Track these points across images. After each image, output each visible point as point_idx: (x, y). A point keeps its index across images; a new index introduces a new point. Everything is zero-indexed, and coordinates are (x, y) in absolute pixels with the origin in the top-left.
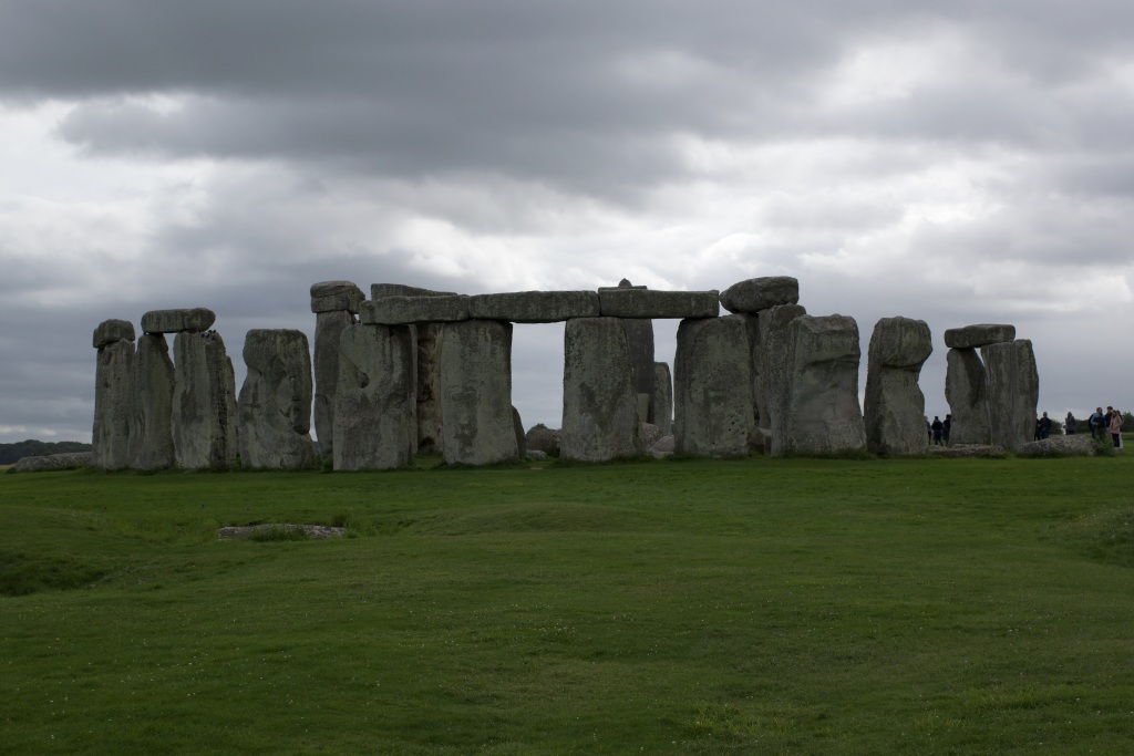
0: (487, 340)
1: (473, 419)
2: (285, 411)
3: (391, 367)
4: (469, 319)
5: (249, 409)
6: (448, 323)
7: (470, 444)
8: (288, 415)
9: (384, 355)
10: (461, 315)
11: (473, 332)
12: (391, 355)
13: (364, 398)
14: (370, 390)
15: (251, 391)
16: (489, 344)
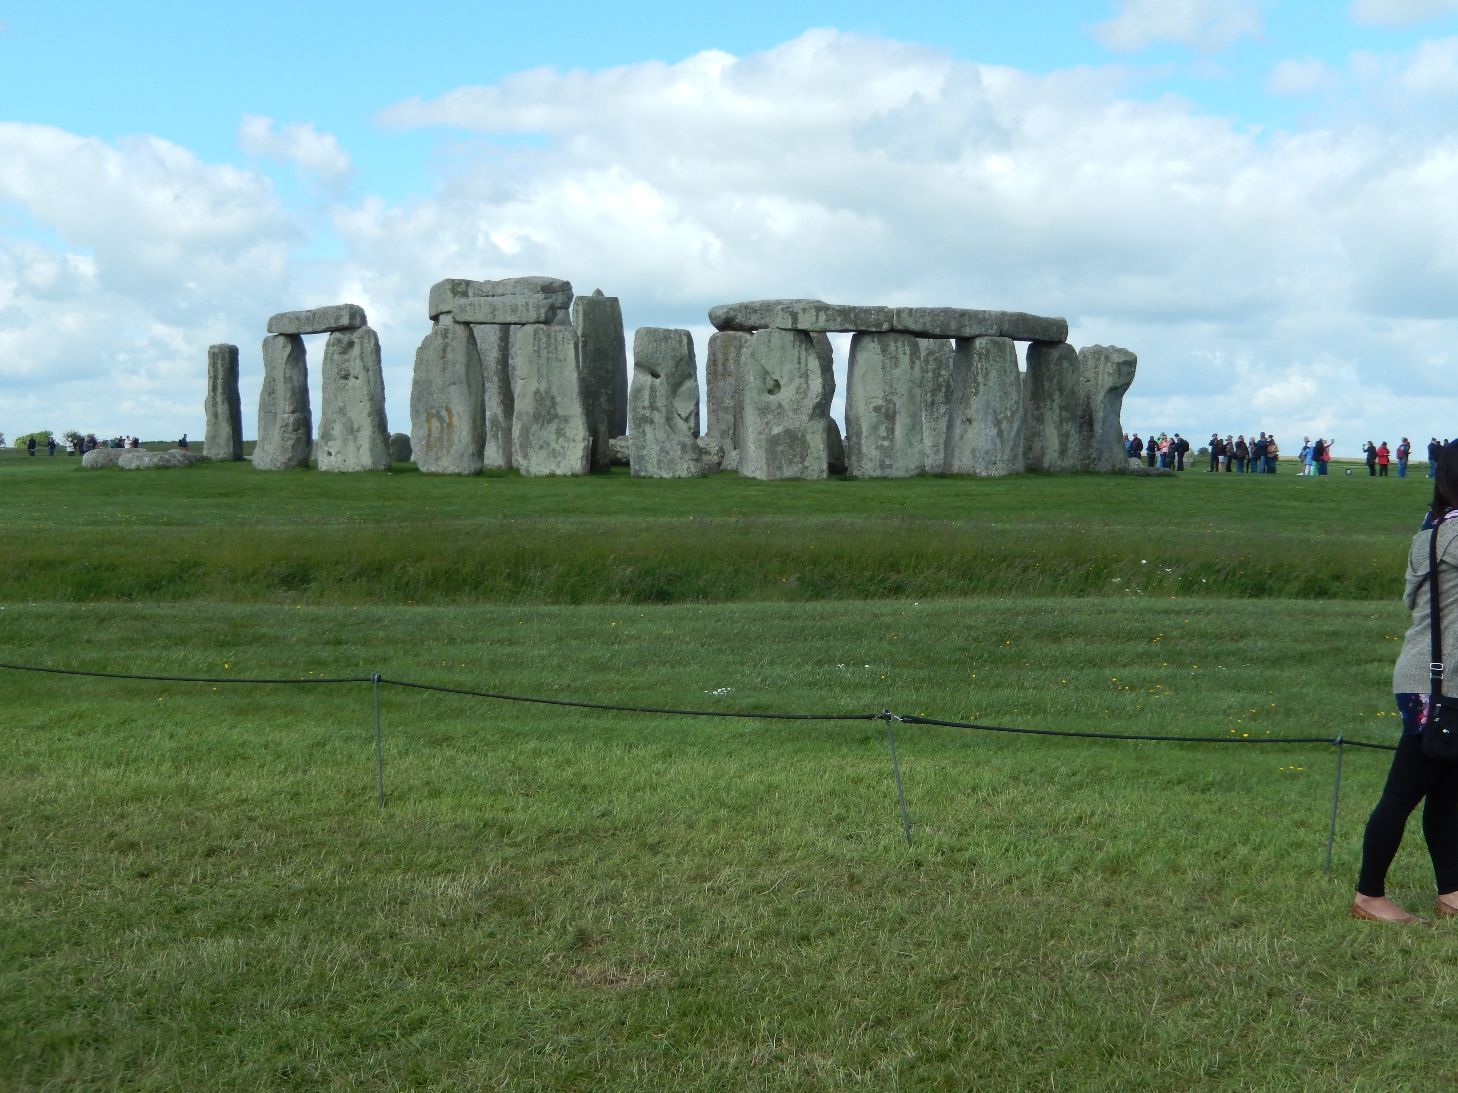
0: (905, 353)
1: (891, 431)
2: (684, 415)
3: (806, 376)
4: (892, 330)
5: (647, 413)
6: (872, 333)
7: (890, 456)
8: (687, 420)
9: (799, 363)
10: (886, 326)
11: (892, 344)
12: (806, 361)
13: (779, 405)
14: (785, 398)
15: (646, 393)
16: (907, 357)
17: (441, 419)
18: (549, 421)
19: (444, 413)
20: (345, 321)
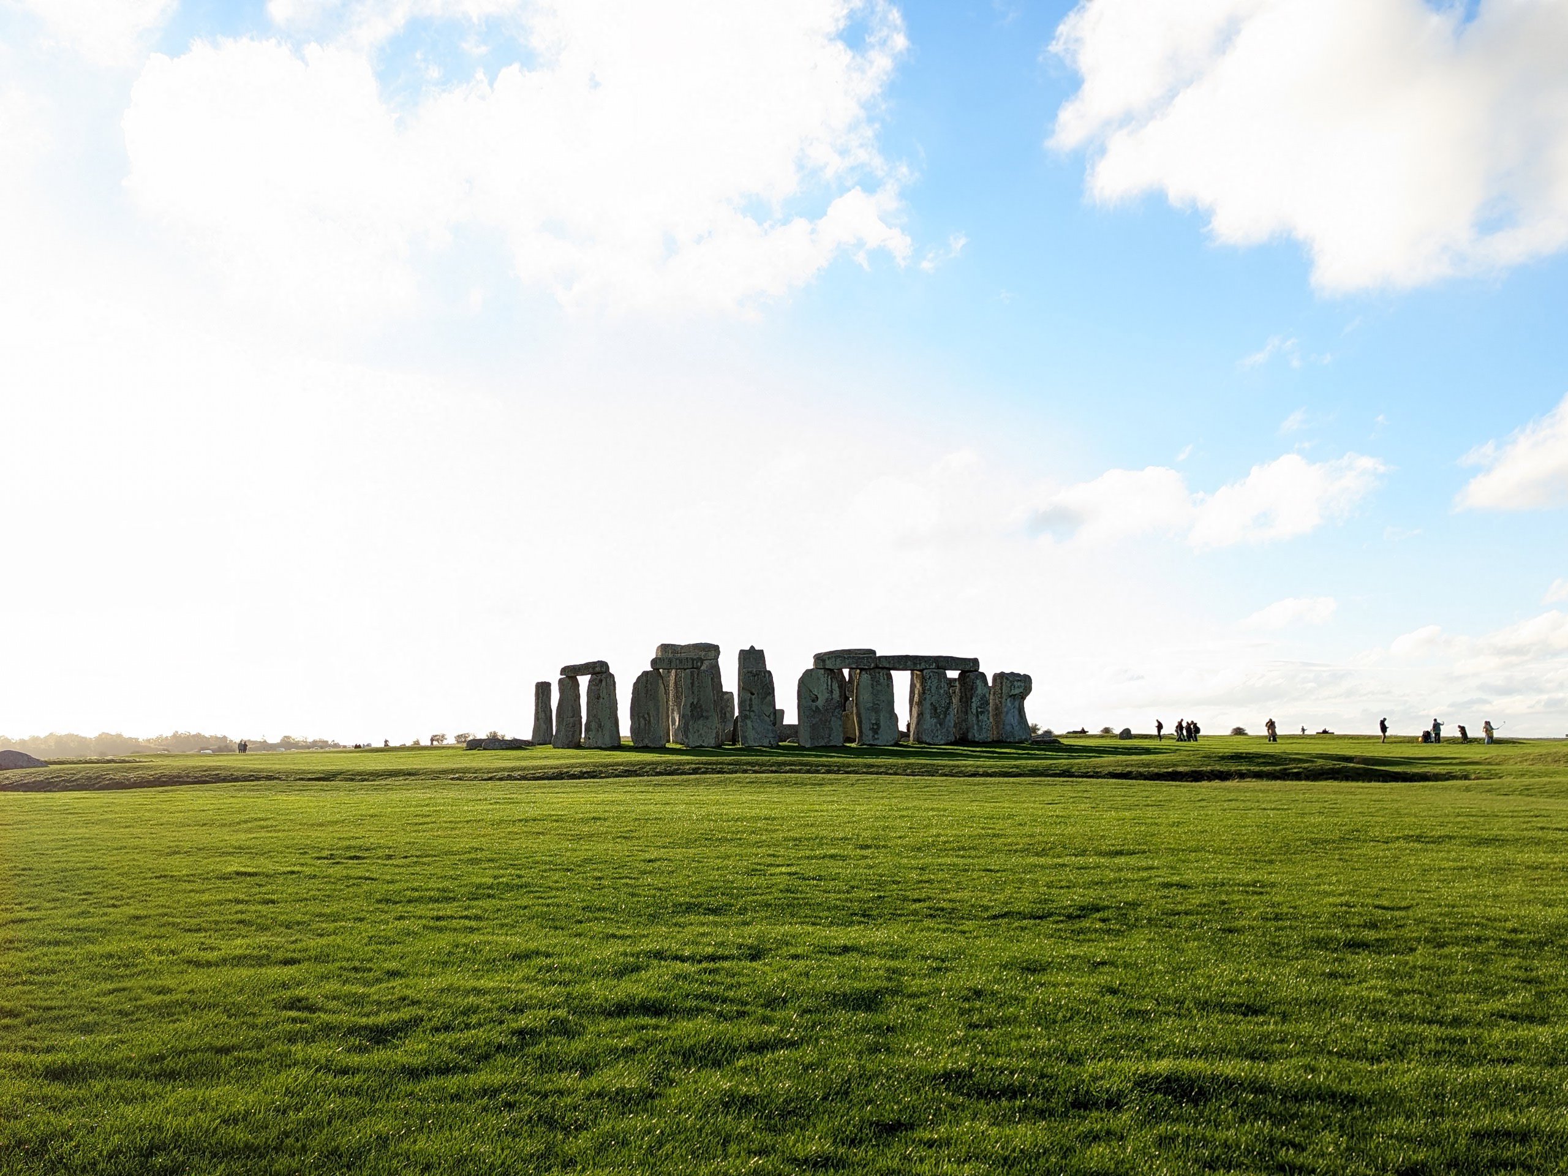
0: (884, 679)
1: (878, 720)
3: (832, 692)
4: (877, 667)
5: (748, 713)
6: (866, 669)
7: (877, 733)
8: (769, 716)
9: (828, 685)
10: (873, 665)
11: (877, 675)
12: (831, 685)
13: (817, 707)
14: (820, 703)
15: (748, 703)
16: (886, 681)
17: (645, 719)
18: (699, 719)
19: (646, 716)
20: (598, 669)
